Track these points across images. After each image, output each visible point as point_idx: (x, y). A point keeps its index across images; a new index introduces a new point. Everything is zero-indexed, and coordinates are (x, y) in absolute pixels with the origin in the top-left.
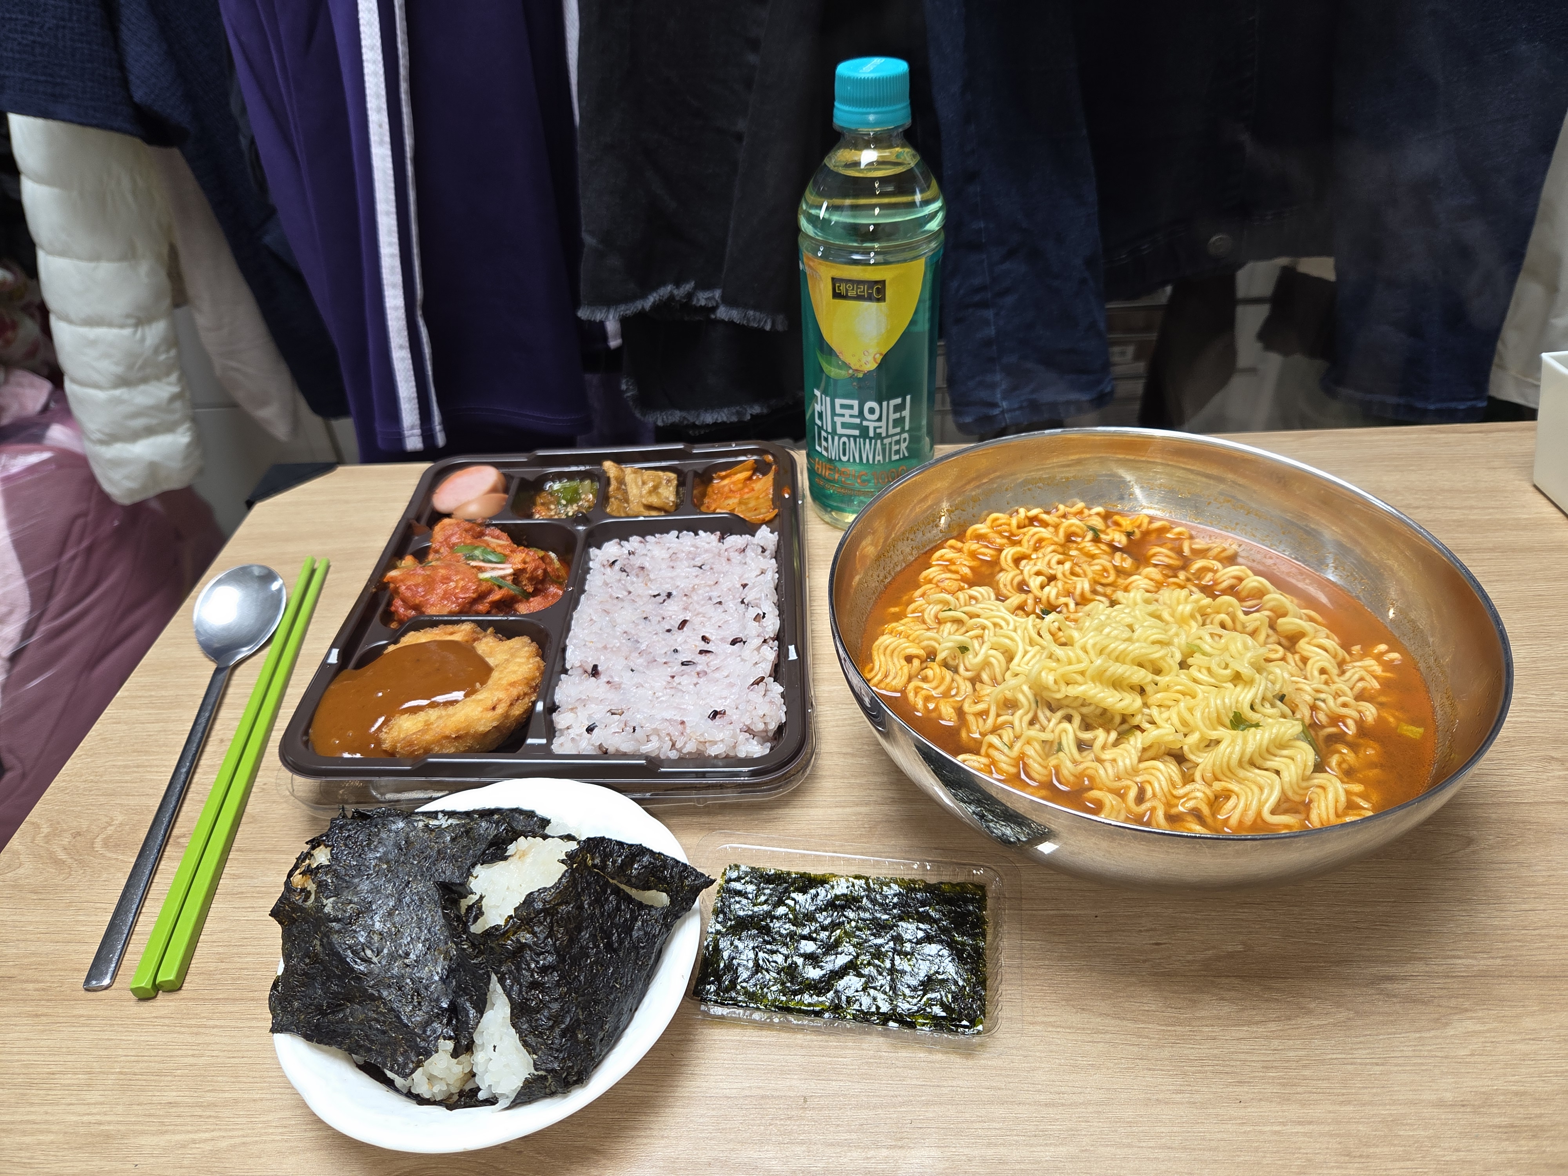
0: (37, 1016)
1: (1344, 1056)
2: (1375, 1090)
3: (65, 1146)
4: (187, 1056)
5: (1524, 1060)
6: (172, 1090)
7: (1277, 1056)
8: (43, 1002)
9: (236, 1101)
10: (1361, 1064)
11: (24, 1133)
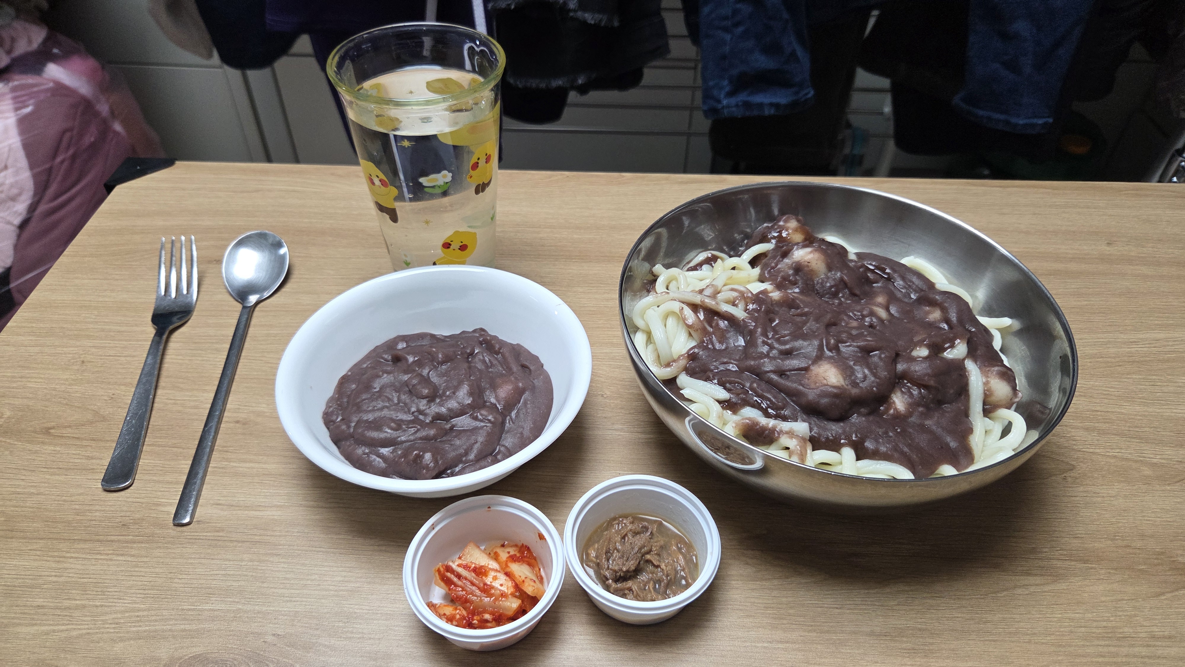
1: (816, 602)
2: (832, 624)
4: (51, 576)
5: (929, 609)
6: (40, 598)
7: (775, 601)
9: (84, 607)
10: (827, 608)
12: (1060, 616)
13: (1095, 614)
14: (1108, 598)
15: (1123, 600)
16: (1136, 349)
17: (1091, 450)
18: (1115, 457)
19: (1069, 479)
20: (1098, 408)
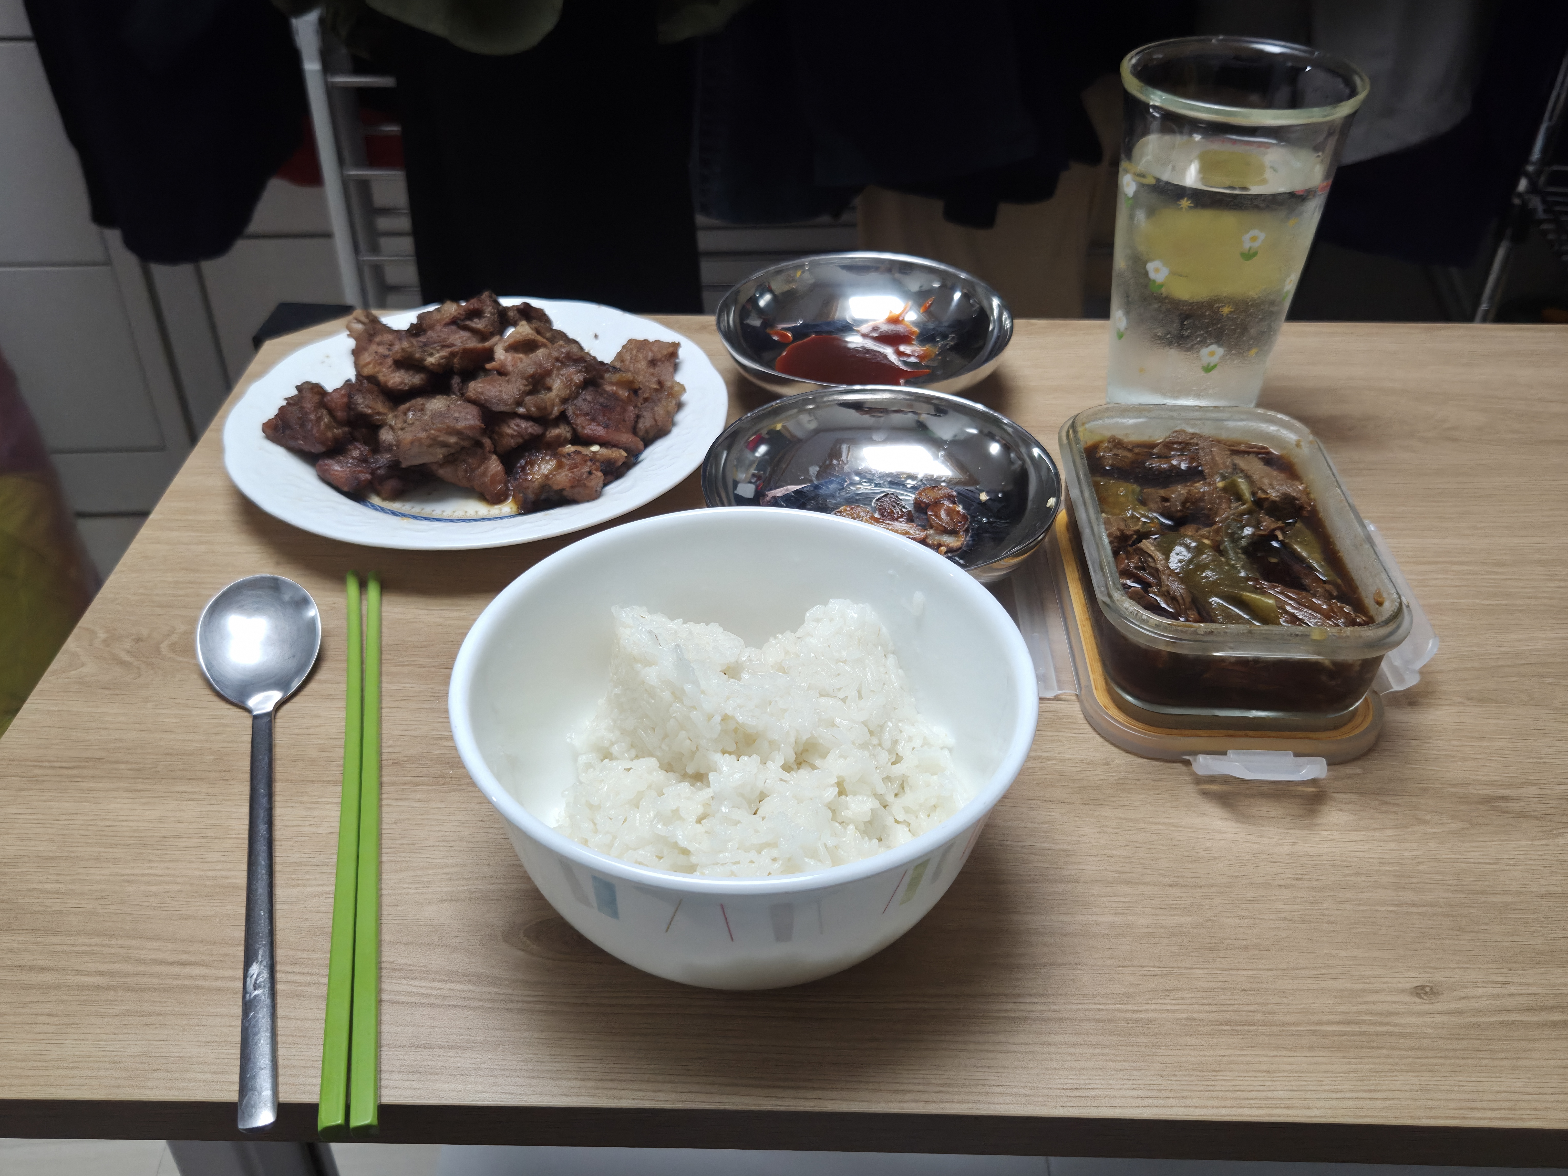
0: (136, 791)
3: (195, 894)
8: (139, 780)
11: (148, 883)
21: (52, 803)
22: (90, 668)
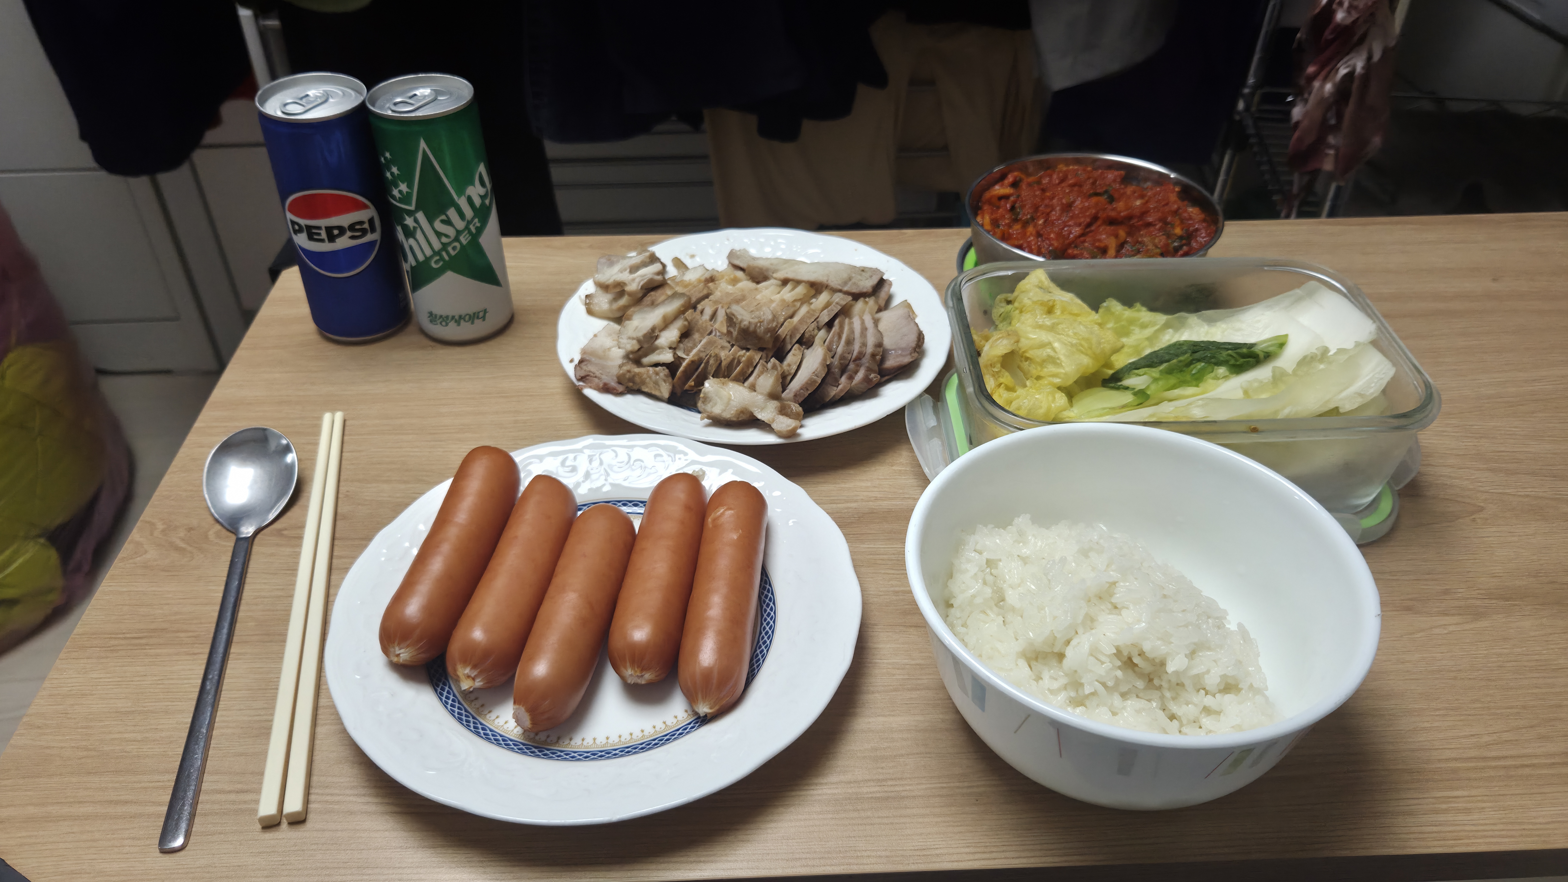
12: (1485, 652)
13: (1524, 648)
14: (1538, 633)
15: (1554, 634)
16: (1539, 387)
17: (1500, 491)
18: (1527, 496)
19: (1479, 521)
20: (1503, 449)
21: (126, 668)
22: (152, 554)
